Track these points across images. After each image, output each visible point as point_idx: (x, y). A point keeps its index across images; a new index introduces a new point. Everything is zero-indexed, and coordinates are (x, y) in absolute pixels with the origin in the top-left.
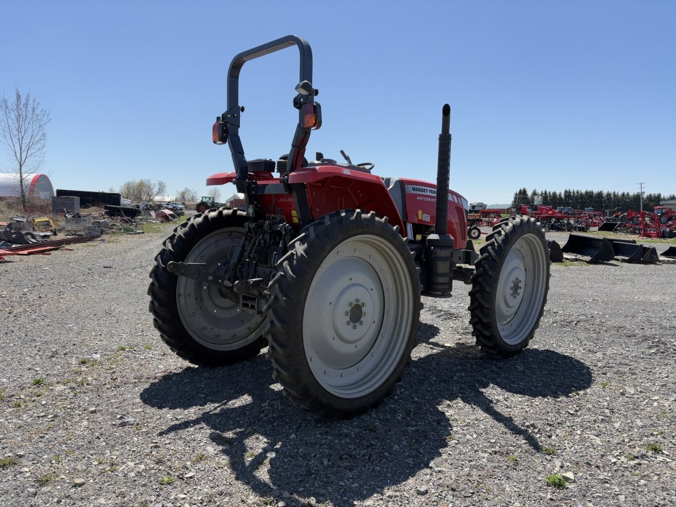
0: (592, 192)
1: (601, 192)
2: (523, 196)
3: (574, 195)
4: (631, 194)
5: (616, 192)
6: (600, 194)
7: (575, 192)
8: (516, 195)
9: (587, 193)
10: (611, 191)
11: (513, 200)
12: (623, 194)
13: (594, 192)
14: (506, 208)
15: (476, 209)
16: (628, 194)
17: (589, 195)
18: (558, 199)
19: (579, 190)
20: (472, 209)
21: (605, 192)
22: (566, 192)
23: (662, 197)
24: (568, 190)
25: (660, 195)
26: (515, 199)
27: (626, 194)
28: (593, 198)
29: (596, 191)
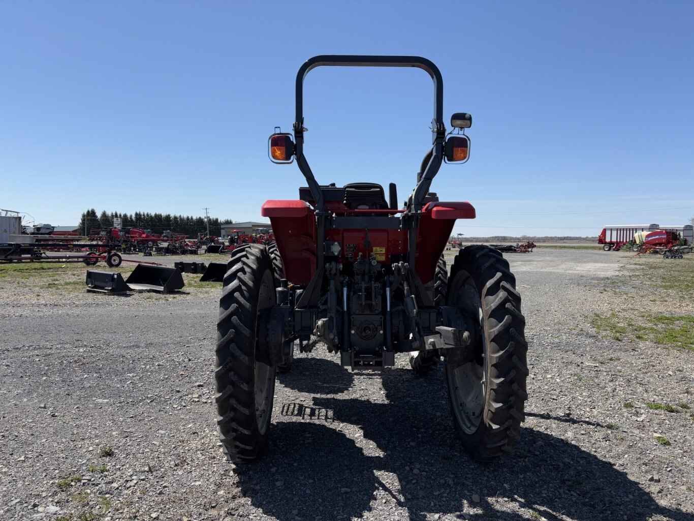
0: (161, 215)
1: (169, 215)
2: (92, 218)
3: (144, 218)
4: (194, 218)
5: (182, 216)
6: (168, 217)
7: (145, 215)
8: (84, 216)
9: (156, 215)
10: (178, 215)
11: (81, 221)
12: (188, 217)
13: (163, 215)
14: (71, 230)
15: (42, 231)
16: (192, 218)
17: (158, 217)
18: (129, 221)
19: (149, 213)
20: (36, 232)
21: (172, 215)
22: (136, 214)
23: (219, 221)
24: (138, 212)
25: (217, 219)
26: (83, 220)
27: (190, 217)
28: (162, 221)
29: (164, 214)
